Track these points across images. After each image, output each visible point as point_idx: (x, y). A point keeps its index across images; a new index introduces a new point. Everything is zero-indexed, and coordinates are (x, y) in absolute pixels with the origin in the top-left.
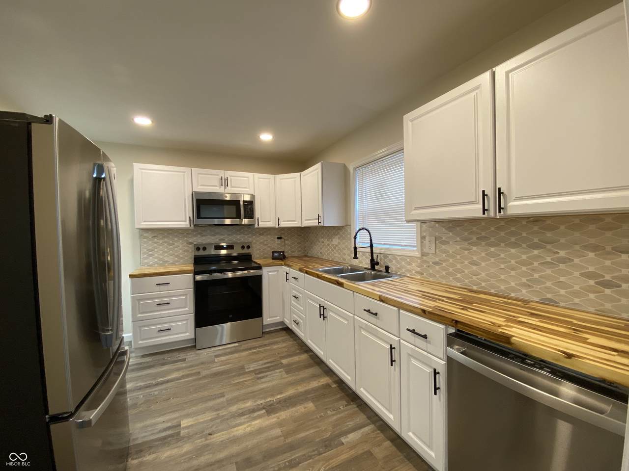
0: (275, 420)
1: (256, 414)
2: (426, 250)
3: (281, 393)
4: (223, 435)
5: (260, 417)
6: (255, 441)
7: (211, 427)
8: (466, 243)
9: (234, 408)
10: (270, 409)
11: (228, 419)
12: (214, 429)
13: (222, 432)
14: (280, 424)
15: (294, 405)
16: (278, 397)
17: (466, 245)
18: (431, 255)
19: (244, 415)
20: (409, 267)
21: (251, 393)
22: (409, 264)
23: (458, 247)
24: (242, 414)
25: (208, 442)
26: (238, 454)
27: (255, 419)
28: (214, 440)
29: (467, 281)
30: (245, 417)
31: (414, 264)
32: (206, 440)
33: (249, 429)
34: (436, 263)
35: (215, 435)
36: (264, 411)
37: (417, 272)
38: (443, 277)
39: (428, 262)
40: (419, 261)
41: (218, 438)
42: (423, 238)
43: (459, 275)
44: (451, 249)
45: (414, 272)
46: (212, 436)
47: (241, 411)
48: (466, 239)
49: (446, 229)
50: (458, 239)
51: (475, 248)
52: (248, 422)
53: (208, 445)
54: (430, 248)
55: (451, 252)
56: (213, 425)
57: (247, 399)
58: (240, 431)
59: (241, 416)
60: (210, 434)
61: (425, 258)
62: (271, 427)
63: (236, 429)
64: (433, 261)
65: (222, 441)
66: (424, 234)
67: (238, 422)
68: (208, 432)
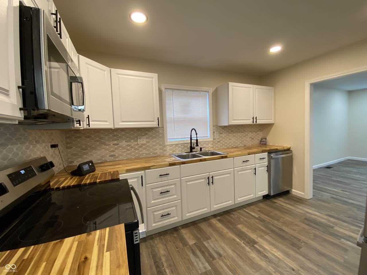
0: (259, 239)
1: (261, 249)
2: (215, 137)
3: (234, 240)
4: (288, 262)
5: (261, 247)
6: (280, 245)
7: (288, 271)
8: (228, 133)
9: (263, 264)
10: (252, 243)
11: (275, 264)
12: (288, 269)
13: (287, 264)
14: (261, 237)
15: (242, 233)
16: (238, 240)
17: (228, 134)
18: (216, 139)
19: (265, 255)
20: (207, 146)
21: (240, 257)
22: (207, 144)
23: (225, 135)
24: (265, 257)
25: (299, 268)
26: (294, 250)
27: (265, 249)
28: (295, 265)
29: (228, 146)
30: (266, 254)
31: (210, 144)
32: (299, 270)
33: (274, 250)
34: (219, 142)
35: (292, 266)
36: (255, 245)
37: (212, 147)
38: (221, 146)
39: (216, 142)
40: (212, 142)
41: (292, 264)
42: (214, 132)
43: (226, 144)
44: (223, 135)
45: (210, 148)
46: (294, 268)
47: (263, 258)
48: (228, 132)
49: (222, 129)
50: (226, 132)
51: (230, 135)
52: (269, 252)
53: (301, 267)
54: (217, 136)
55: (223, 137)
56: (286, 271)
57: (249, 258)
58: (279, 254)
59: (267, 257)
60: (293, 270)
61: (214, 141)
62: (266, 240)
63: (279, 257)
64: (218, 141)
65: (293, 261)
66: (214, 131)
67: (273, 257)
68: (293, 272)
